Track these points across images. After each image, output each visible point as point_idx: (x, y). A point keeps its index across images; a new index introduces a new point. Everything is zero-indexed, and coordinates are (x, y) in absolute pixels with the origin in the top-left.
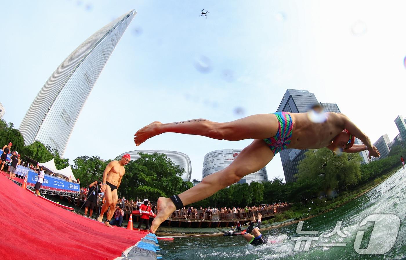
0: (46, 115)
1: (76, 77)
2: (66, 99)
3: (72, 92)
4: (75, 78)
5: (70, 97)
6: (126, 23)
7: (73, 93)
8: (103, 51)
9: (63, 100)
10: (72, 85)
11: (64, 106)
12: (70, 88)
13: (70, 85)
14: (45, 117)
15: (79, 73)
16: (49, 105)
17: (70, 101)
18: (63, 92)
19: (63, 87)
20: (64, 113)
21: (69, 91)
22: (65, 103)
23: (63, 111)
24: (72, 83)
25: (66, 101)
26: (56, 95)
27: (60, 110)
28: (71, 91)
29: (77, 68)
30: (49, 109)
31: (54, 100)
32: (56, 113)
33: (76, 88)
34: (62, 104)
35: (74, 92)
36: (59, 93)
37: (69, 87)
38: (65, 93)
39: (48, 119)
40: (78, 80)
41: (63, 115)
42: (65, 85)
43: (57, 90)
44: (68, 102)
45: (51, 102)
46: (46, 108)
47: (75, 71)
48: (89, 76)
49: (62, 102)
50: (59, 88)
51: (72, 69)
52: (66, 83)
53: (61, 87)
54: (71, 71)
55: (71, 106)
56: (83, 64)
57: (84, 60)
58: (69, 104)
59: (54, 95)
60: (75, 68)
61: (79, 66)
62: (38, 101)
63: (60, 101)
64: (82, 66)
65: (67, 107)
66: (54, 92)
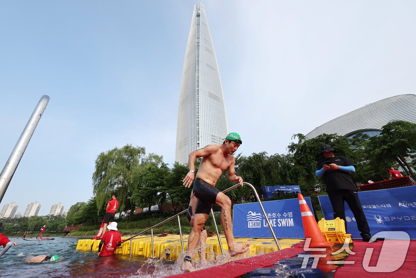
1: (203, 102)
2: (208, 126)
3: (209, 116)
4: (203, 104)
5: (211, 122)
6: (203, 23)
8: (207, 65)
9: (206, 128)
10: (205, 112)
11: (210, 132)
12: (205, 115)
13: (203, 112)
15: (203, 98)
16: (196, 140)
17: (213, 125)
18: (202, 122)
19: (198, 118)
20: (213, 138)
21: (205, 117)
22: (210, 129)
23: (212, 137)
24: (203, 109)
25: (209, 127)
26: (196, 128)
27: (208, 138)
28: (207, 116)
29: (199, 95)
30: (198, 144)
31: (198, 133)
32: (207, 142)
33: (210, 112)
34: (208, 132)
35: (210, 116)
36: (198, 125)
37: (204, 114)
38: (204, 121)
40: (207, 104)
41: (214, 140)
42: (199, 115)
43: (195, 124)
44: (211, 127)
45: (196, 137)
46: (195, 144)
47: (199, 99)
48: (213, 94)
49: (206, 131)
50: (195, 121)
51: (195, 99)
52: (199, 113)
53: (197, 119)
54: (195, 101)
55: (216, 129)
56: (201, 89)
57: (199, 84)
58: (213, 127)
59: (195, 129)
60: (197, 96)
61: (199, 93)
62: (181, 145)
63: (204, 130)
64: (201, 90)
65: (213, 131)
66: (193, 127)
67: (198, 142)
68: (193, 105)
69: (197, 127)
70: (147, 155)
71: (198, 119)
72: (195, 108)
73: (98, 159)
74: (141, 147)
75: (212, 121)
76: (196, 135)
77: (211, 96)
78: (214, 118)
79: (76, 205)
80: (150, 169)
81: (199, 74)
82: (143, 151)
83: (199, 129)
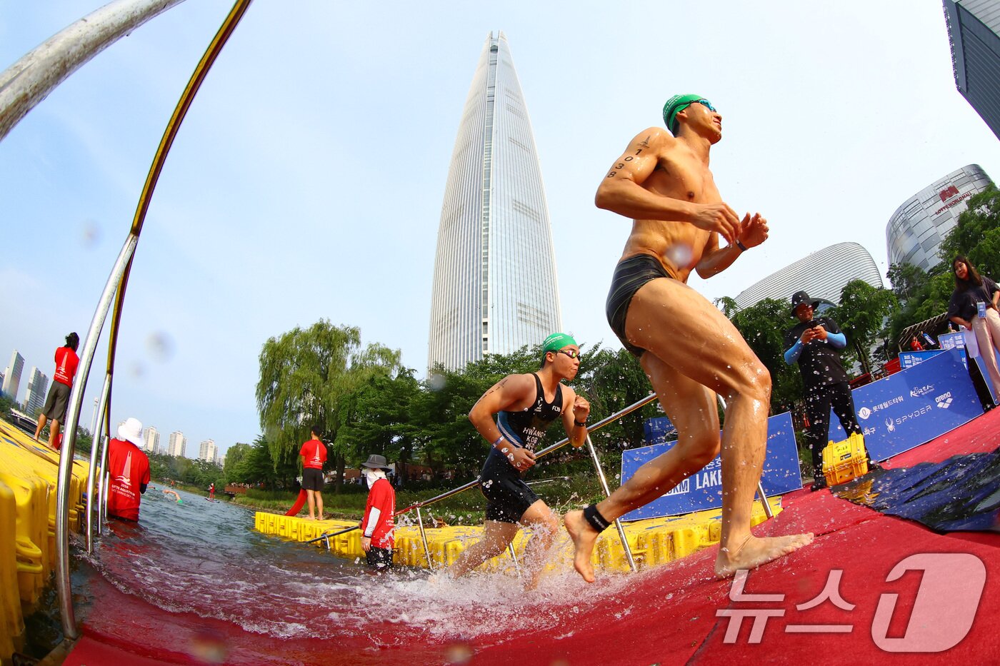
0: (486, 339)
1: (499, 222)
2: (509, 279)
3: (512, 257)
4: (499, 226)
5: (517, 270)
6: (504, 62)
7: (517, 258)
8: (511, 140)
9: (505, 285)
11: (514, 296)
12: (504, 252)
14: (486, 345)
15: (499, 212)
16: (480, 315)
17: (522, 278)
18: (495, 269)
19: (486, 259)
20: (523, 309)
21: (504, 259)
22: (514, 289)
23: (519, 308)
24: (499, 239)
25: (513, 283)
26: (480, 285)
27: (510, 310)
28: (508, 257)
29: (488, 204)
30: (485, 324)
31: (486, 298)
32: (506, 321)
33: (516, 245)
34: (509, 294)
36: (486, 279)
37: (499, 251)
39: (496, 343)
40: (507, 226)
41: (524, 316)
42: (487, 254)
43: (477, 274)
44: (518, 282)
45: (480, 306)
46: (476, 324)
47: (488, 214)
48: (524, 204)
49: (505, 292)
50: (477, 268)
51: (478, 215)
52: (487, 248)
53: (483, 264)
54: (478, 220)
55: (530, 287)
56: (495, 190)
57: (489, 180)
58: (522, 284)
59: (477, 288)
60: (483, 207)
61: (489, 200)
62: (442, 326)
63: (500, 291)
64: (495, 194)
65: (522, 294)
66: (473, 283)
67: (484, 320)
68: (474, 228)
69: (483, 283)
70: (363, 348)
71: (486, 263)
72: (478, 236)
73: (264, 352)
74: (351, 327)
75: (521, 268)
76: (480, 303)
77: (518, 208)
78: (525, 260)
79: (236, 447)
80: (372, 381)
81: (490, 157)
82: (354, 335)
83: (486, 286)
